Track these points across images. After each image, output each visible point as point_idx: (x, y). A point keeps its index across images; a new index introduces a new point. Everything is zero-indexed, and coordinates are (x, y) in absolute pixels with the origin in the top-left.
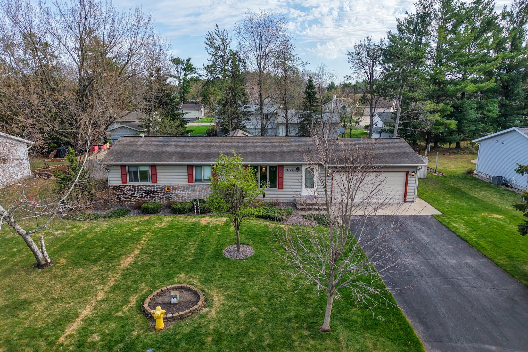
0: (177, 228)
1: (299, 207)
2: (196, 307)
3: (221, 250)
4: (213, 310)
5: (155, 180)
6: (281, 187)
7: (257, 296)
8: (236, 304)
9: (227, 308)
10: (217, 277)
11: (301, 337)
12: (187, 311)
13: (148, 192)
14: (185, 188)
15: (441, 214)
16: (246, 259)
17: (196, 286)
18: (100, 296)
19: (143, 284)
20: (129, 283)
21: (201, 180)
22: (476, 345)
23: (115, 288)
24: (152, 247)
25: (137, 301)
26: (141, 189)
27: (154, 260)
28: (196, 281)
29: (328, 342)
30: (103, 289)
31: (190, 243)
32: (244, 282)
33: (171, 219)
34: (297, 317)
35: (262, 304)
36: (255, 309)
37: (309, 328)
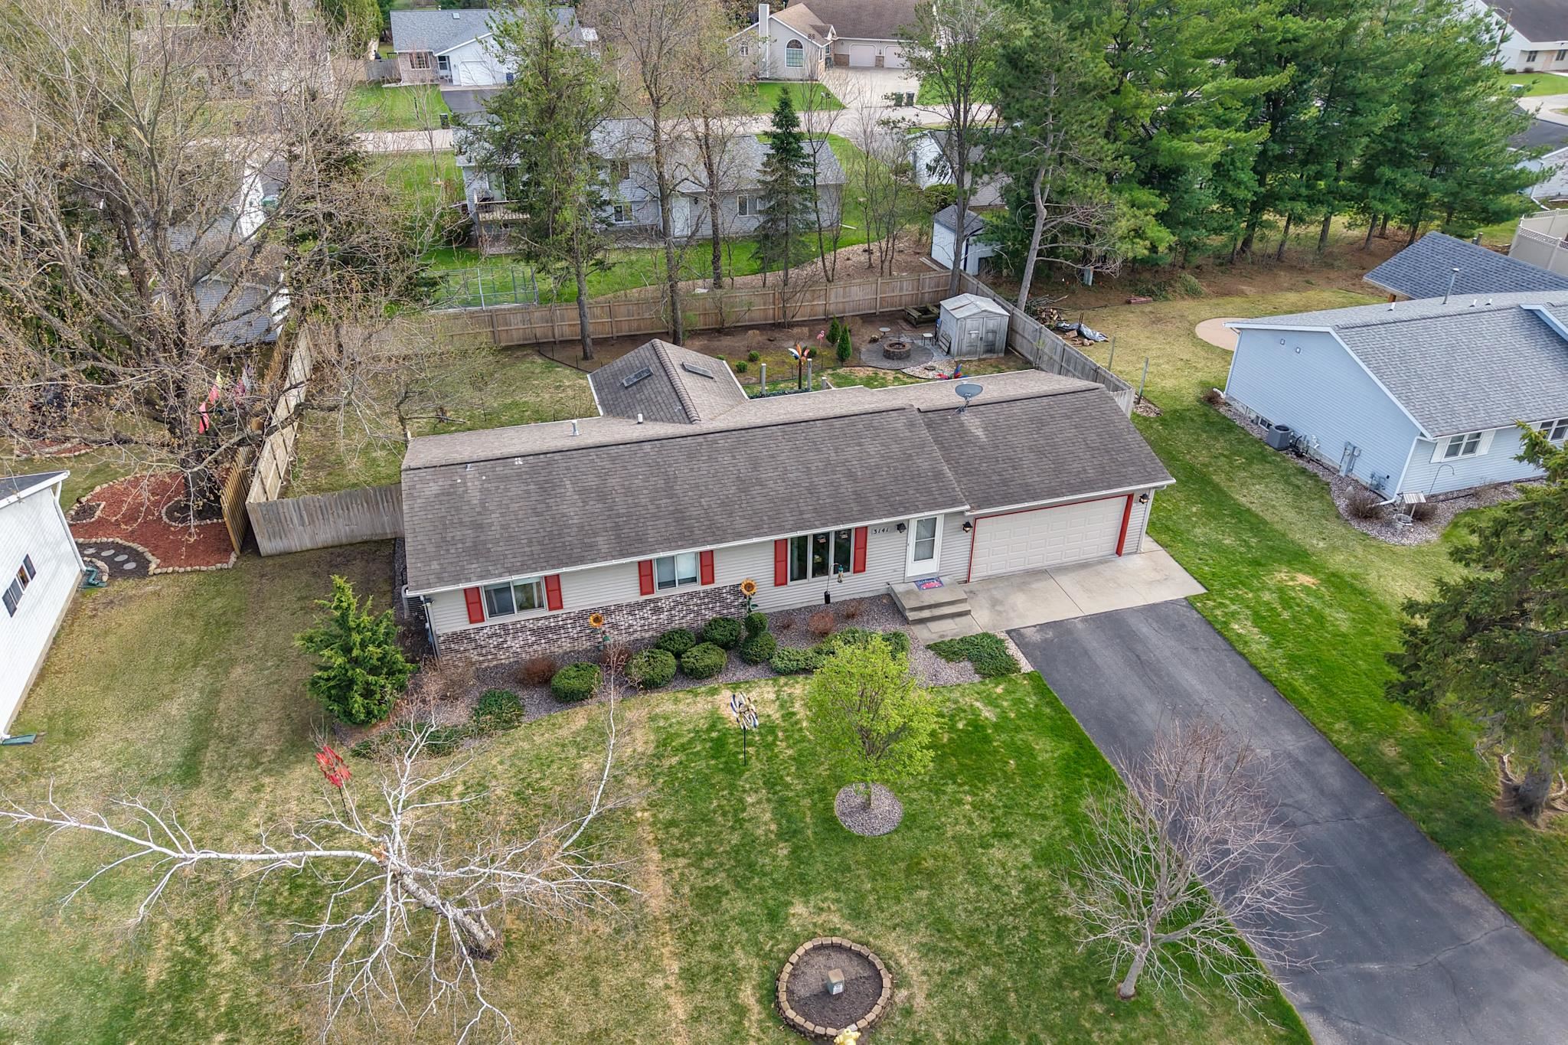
0: (683, 748)
1: (912, 616)
2: (886, 993)
3: (829, 808)
4: (915, 990)
5: (556, 602)
6: (861, 568)
7: (973, 936)
8: (948, 967)
9: (937, 979)
10: (871, 898)
11: (1097, 1020)
12: (877, 1009)
13: (540, 633)
14: (632, 608)
15: (1204, 591)
16: (896, 831)
17: (845, 935)
18: (680, 1008)
19: (739, 952)
20: (708, 956)
21: (672, 583)
22: (1351, 967)
23: (690, 976)
24: (675, 831)
25: (759, 1001)
26: (523, 629)
27: (708, 872)
28: (836, 920)
29: (1142, 1019)
30: (667, 987)
31: (749, 800)
32: (930, 903)
33: (644, 713)
34: (1067, 971)
35: (994, 954)
36: (989, 971)
37: (1099, 995)
